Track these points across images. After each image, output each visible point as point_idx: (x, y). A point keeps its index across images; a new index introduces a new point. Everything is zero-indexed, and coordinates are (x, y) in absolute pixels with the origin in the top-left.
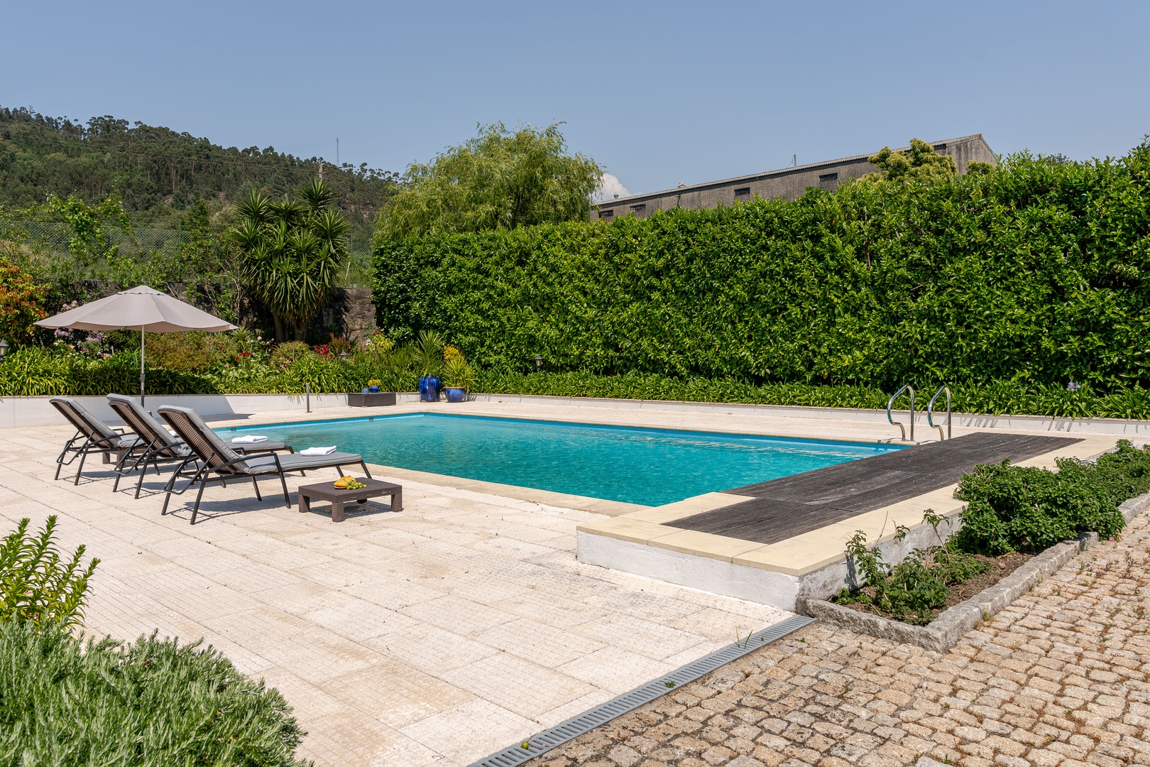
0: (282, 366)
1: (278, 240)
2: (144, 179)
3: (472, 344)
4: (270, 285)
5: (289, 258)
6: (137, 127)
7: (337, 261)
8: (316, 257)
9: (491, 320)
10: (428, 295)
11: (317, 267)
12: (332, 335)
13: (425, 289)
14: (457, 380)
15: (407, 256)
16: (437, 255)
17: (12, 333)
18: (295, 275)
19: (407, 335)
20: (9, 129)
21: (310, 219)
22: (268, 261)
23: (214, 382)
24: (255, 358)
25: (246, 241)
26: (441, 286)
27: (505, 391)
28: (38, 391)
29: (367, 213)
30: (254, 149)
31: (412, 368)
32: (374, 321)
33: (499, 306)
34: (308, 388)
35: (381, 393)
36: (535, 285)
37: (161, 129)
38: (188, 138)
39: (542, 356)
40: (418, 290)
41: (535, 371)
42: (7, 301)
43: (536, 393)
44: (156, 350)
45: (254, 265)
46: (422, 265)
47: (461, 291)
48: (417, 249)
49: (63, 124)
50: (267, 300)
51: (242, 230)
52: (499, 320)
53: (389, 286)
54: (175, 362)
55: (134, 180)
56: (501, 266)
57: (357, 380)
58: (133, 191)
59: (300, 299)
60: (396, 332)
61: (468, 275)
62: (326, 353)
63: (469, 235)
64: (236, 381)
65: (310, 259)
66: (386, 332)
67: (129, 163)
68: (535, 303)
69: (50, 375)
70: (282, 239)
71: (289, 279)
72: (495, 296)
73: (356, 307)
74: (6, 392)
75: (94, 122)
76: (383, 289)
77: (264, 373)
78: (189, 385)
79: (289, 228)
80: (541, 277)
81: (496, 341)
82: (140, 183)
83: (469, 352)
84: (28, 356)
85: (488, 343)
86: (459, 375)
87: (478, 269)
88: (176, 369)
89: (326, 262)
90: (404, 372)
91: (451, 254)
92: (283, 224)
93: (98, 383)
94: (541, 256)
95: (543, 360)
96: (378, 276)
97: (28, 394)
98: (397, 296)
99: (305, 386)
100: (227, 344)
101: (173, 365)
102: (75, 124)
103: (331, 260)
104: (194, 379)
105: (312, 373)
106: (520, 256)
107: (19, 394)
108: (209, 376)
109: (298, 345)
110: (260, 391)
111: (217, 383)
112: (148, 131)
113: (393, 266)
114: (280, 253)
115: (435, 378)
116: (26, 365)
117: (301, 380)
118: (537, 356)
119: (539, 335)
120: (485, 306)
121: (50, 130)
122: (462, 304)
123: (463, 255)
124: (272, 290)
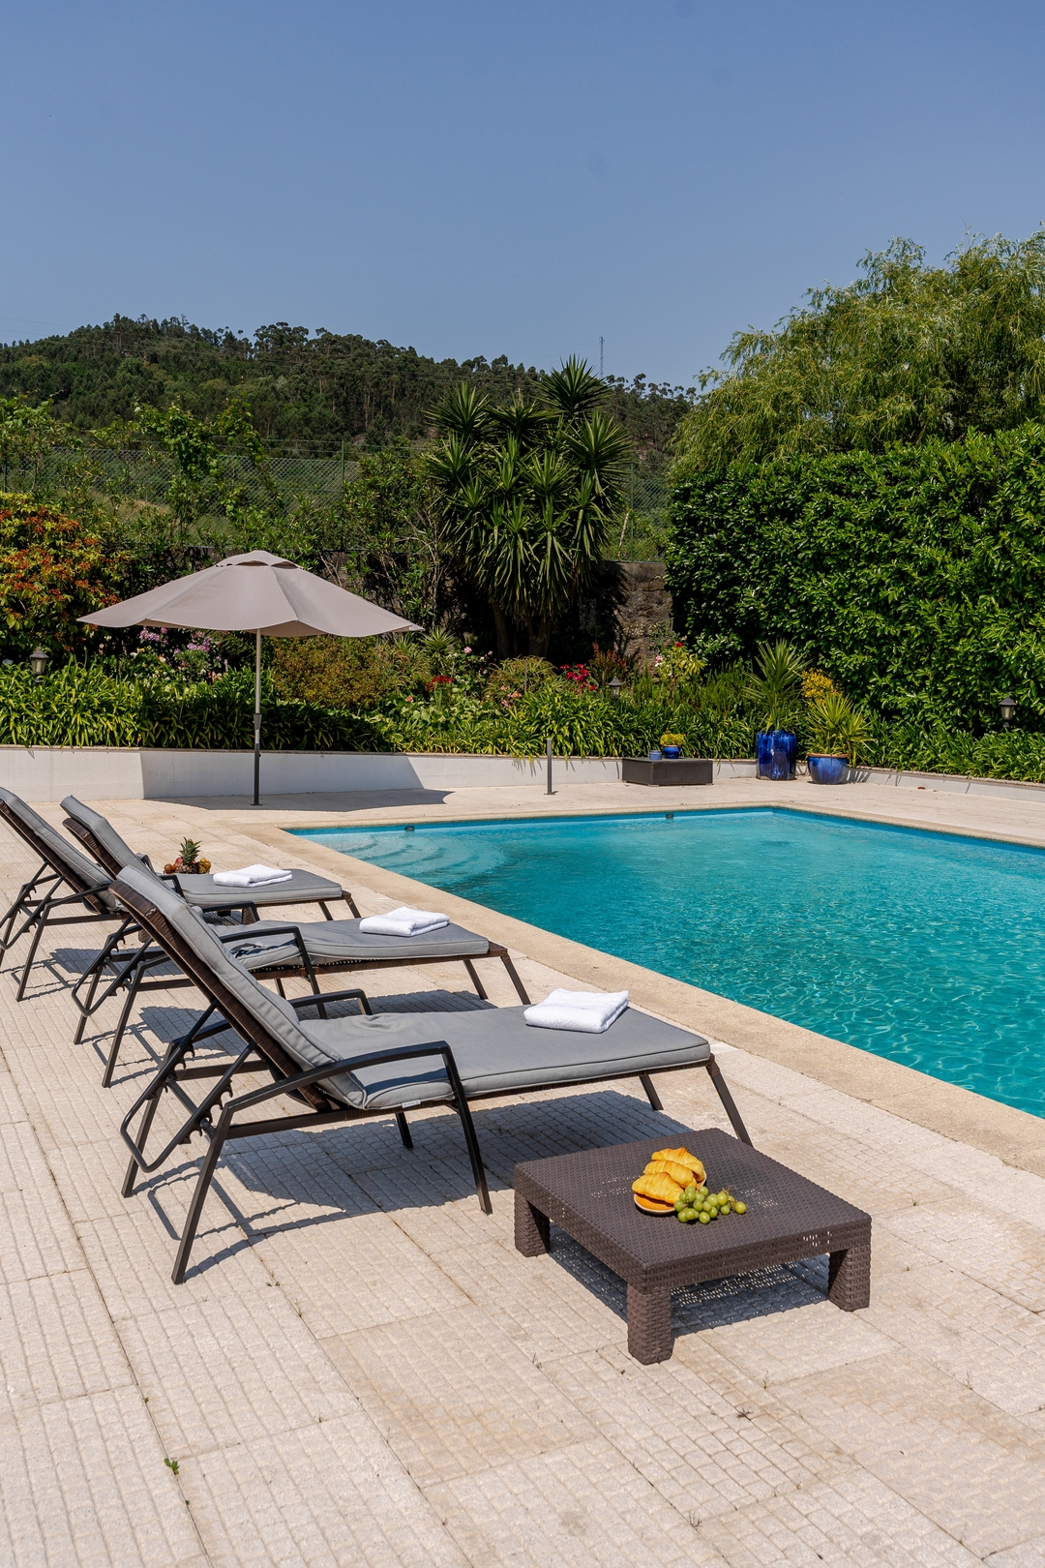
0: (505, 702)
1: (503, 472)
2: (326, 412)
3: (863, 672)
4: (487, 554)
5: (522, 505)
6: (320, 337)
7: (607, 511)
8: (569, 502)
9: (902, 623)
10: (775, 573)
11: (570, 521)
12: (596, 646)
13: (769, 562)
14: (833, 740)
15: (734, 501)
16: (796, 495)
17: (61, 633)
18: (531, 535)
19: (730, 649)
20: (156, 348)
21: (562, 432)
22: (486, 510)
23: (385, 729)
24: (460, 685)
25: (449, 474)
26: (800, 556)
27: (932, 767)
28: (91, 738)
29: (645, 452)
30: (479, 360)
31: (741, 712)
32: (669, 621)
33: (922, 595)
34: (550, 746)
35: (682, 759)
36: (1005, 552)
37: (350, 338)
38: (387, 349)
39: (1014, 698)
40: (754, 564)
41: (998, 728)
42: (52, 580)
43: (1004, 774)
44: (291, 670)
45: (462, 517)
46: (764, 516)
47: (842, 566)
48: (755, 486)
49: (224, 338)
50: (481, 582)
51: (441, 456)
52: (920, 621)
53: (699, 558)
54: (322, 693)
55: (314, 414)
56: (930, 515)
57: (640, 733)
58: (313, 430)
59: (539, 579)
60: (713, 644)
61: (857, 534)
62: (584, 679)
63: (860, 456)
64: (424, 729)
65: (558, 507)
66: (691, 641)
67: (308, 390)
68: (1003, 590)
69: (110, 709)
70: (510, 470)
71: (520, 542)
72: (915, 575)
73: (638, 597)
74: (39, 738)
75: (262, 333)
76: (687, 563)
77: (474, 714)
78: (342, 733)
79: (523, 451)
80: (1018, 535)
81: (912, 663)
82: (322, 418)
83: (854, 686)
84: (79, 676)
85: (893, 668)
86: (837, 730)
87: (879, 522)
88: (322, 703)
89: (588, 511)
90: (727, 721)
91: (823, 493)
92: (513, 443)
93: (189, 727)
94: (1024, 490)
95: (1016, 707)
96: (678, 539)
97: (74, 744)
98: (714, 576)
99: (545, 742)
100: (413, 660)
101: (316, 697)
102: (239, 337)
103: (596, 507)
104: (350, 722)
105: (558, 717)
106: (971, 495)
107: (60, 743)
108: (377, 718)
109: (535, 664)
110: (464, 749)
111: (390, 732)
112: (335, 342)
113: (706, 519)
114: (507, 496)
115: (788, 733)
116: (73, 692)
117: (538, 731)
118: (1006, 699)
119: (1010, 655)
120: (892, 594)
121: (207, 348)
122: (844, 592)
123: (849, 495)
124: (491, 564)
